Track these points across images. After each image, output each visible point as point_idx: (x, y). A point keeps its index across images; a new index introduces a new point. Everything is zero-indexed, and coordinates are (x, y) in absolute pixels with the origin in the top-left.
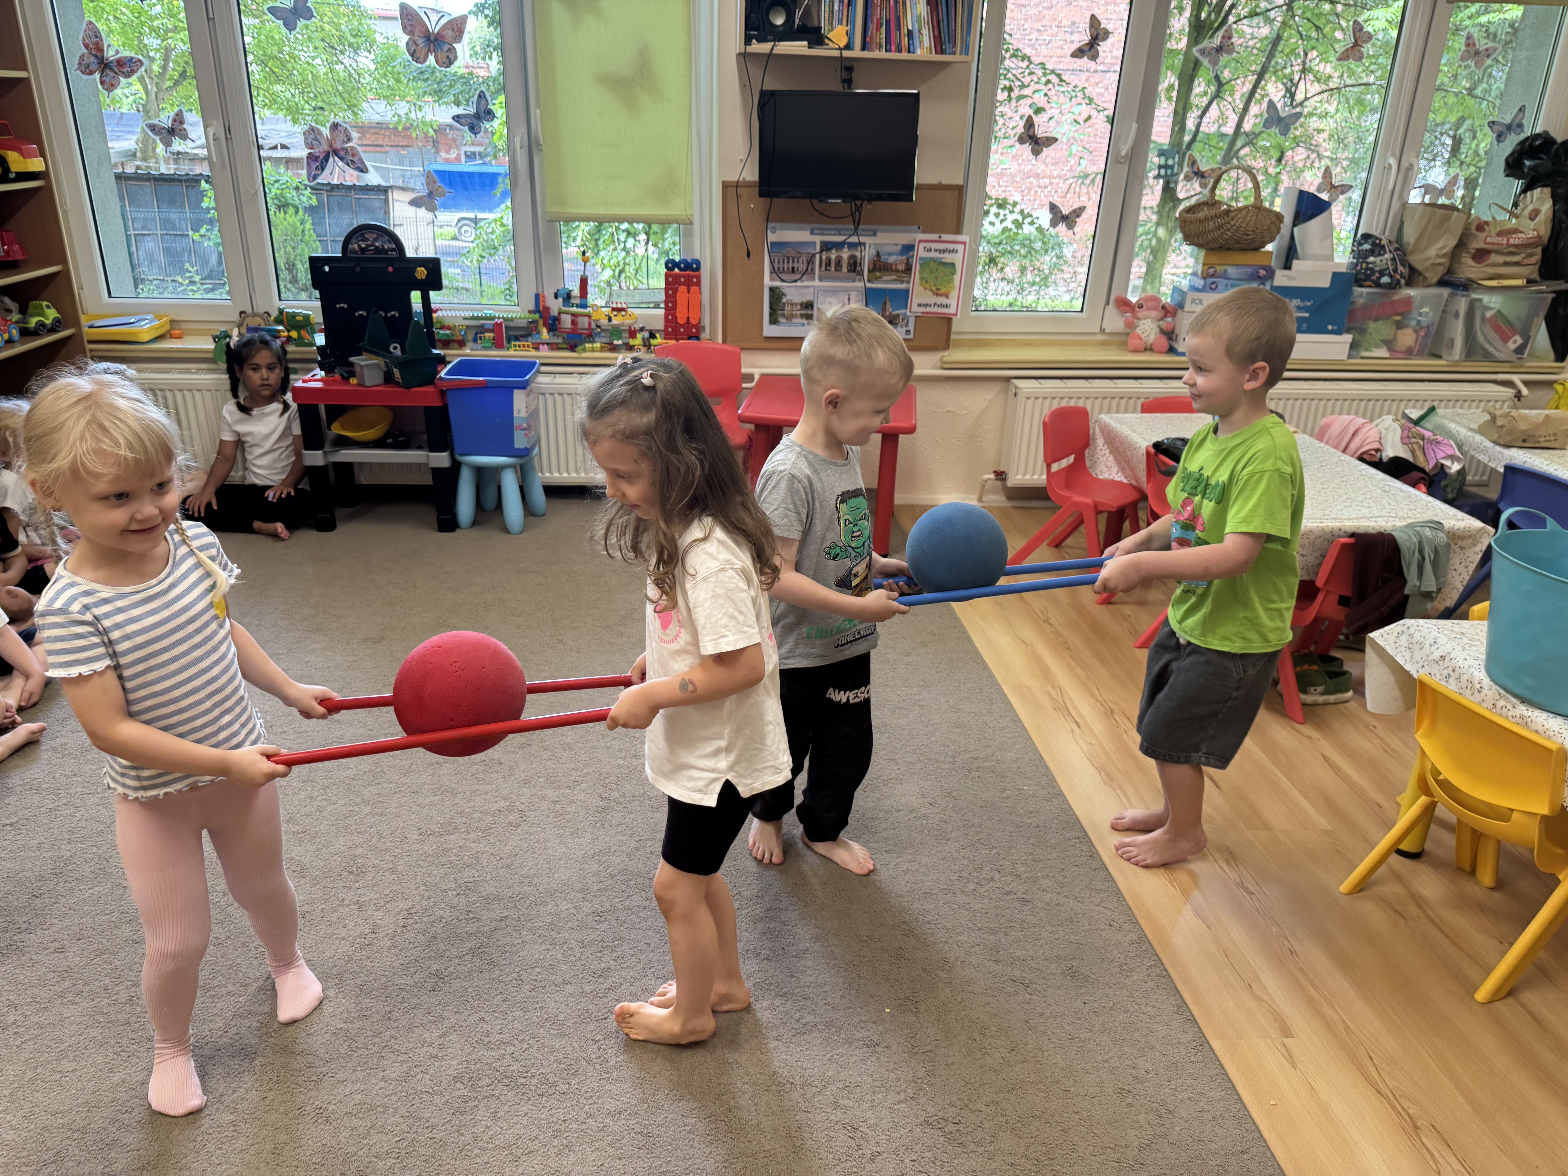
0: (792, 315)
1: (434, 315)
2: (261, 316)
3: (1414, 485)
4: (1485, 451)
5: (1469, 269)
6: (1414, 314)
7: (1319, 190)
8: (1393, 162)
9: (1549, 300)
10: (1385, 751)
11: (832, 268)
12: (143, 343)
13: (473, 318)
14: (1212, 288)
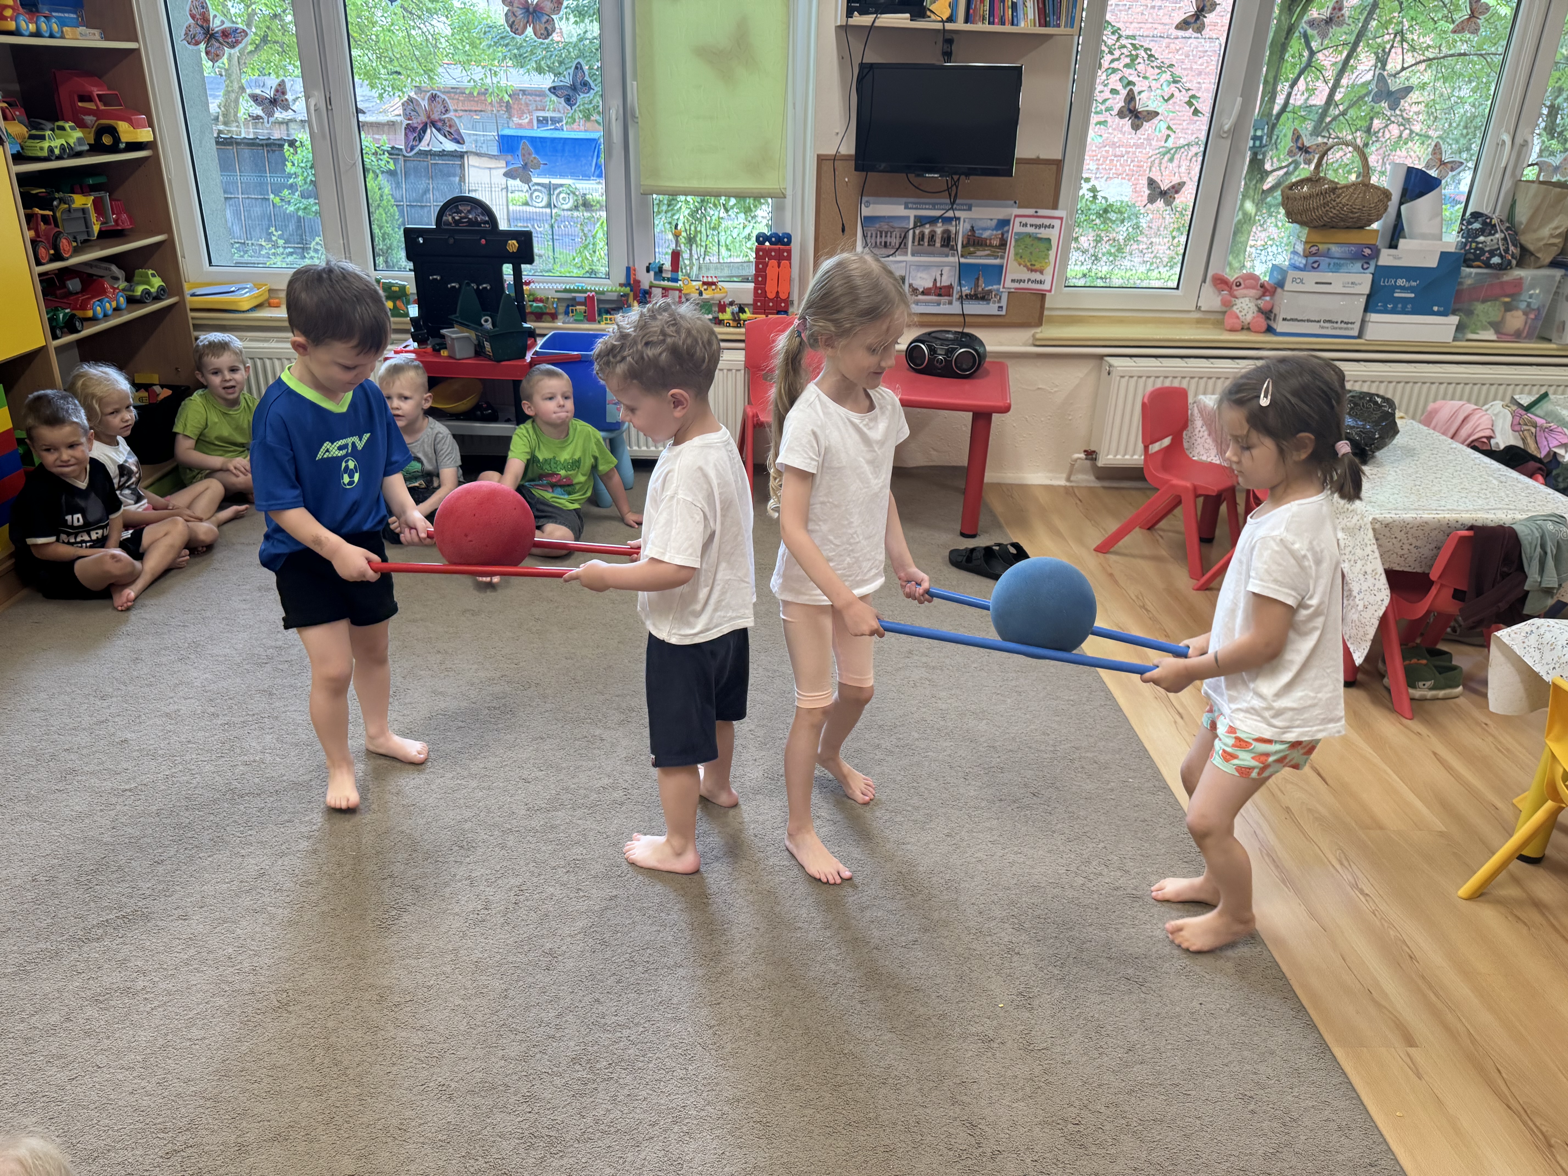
1: (525, 287)
3: (1531, 476)
6: (1524, 296)
7: (1429, 166)
8: (1506, 137)
10: (1499, 750)
11: (925, 243)
12: (243, 312)
14: (1314, 267)
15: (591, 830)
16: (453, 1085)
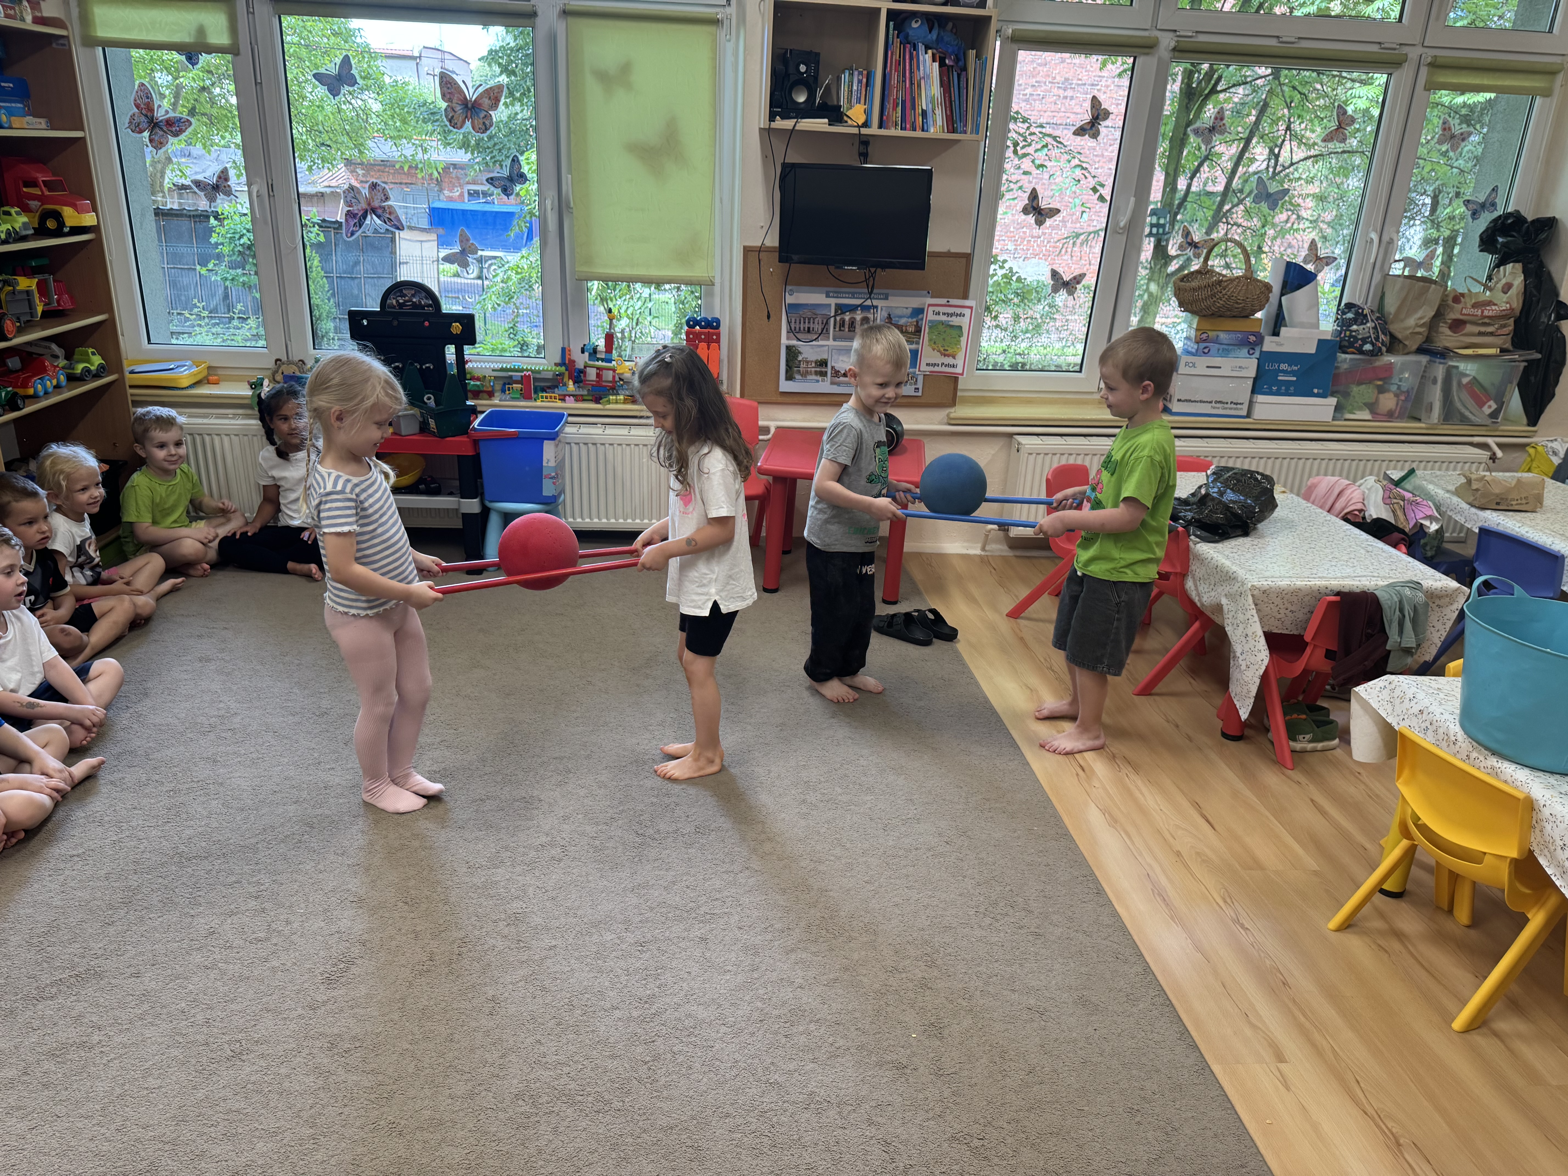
0: (807, 372)
1: (467, 367)
2: (296, 364)
3: (1395, 546)
4: (1461, 512)
5: (1446, 338)
6: (1395, 380)
7: (1305, 261)
8: (1374, 236)
9: (1521, 368)
10: (1369, 796)
11: (846, 330)
12: (183, 389)
13: (502, 370)
14: (1206, 353)
15: (530, 885)
16: (403, 1122)
